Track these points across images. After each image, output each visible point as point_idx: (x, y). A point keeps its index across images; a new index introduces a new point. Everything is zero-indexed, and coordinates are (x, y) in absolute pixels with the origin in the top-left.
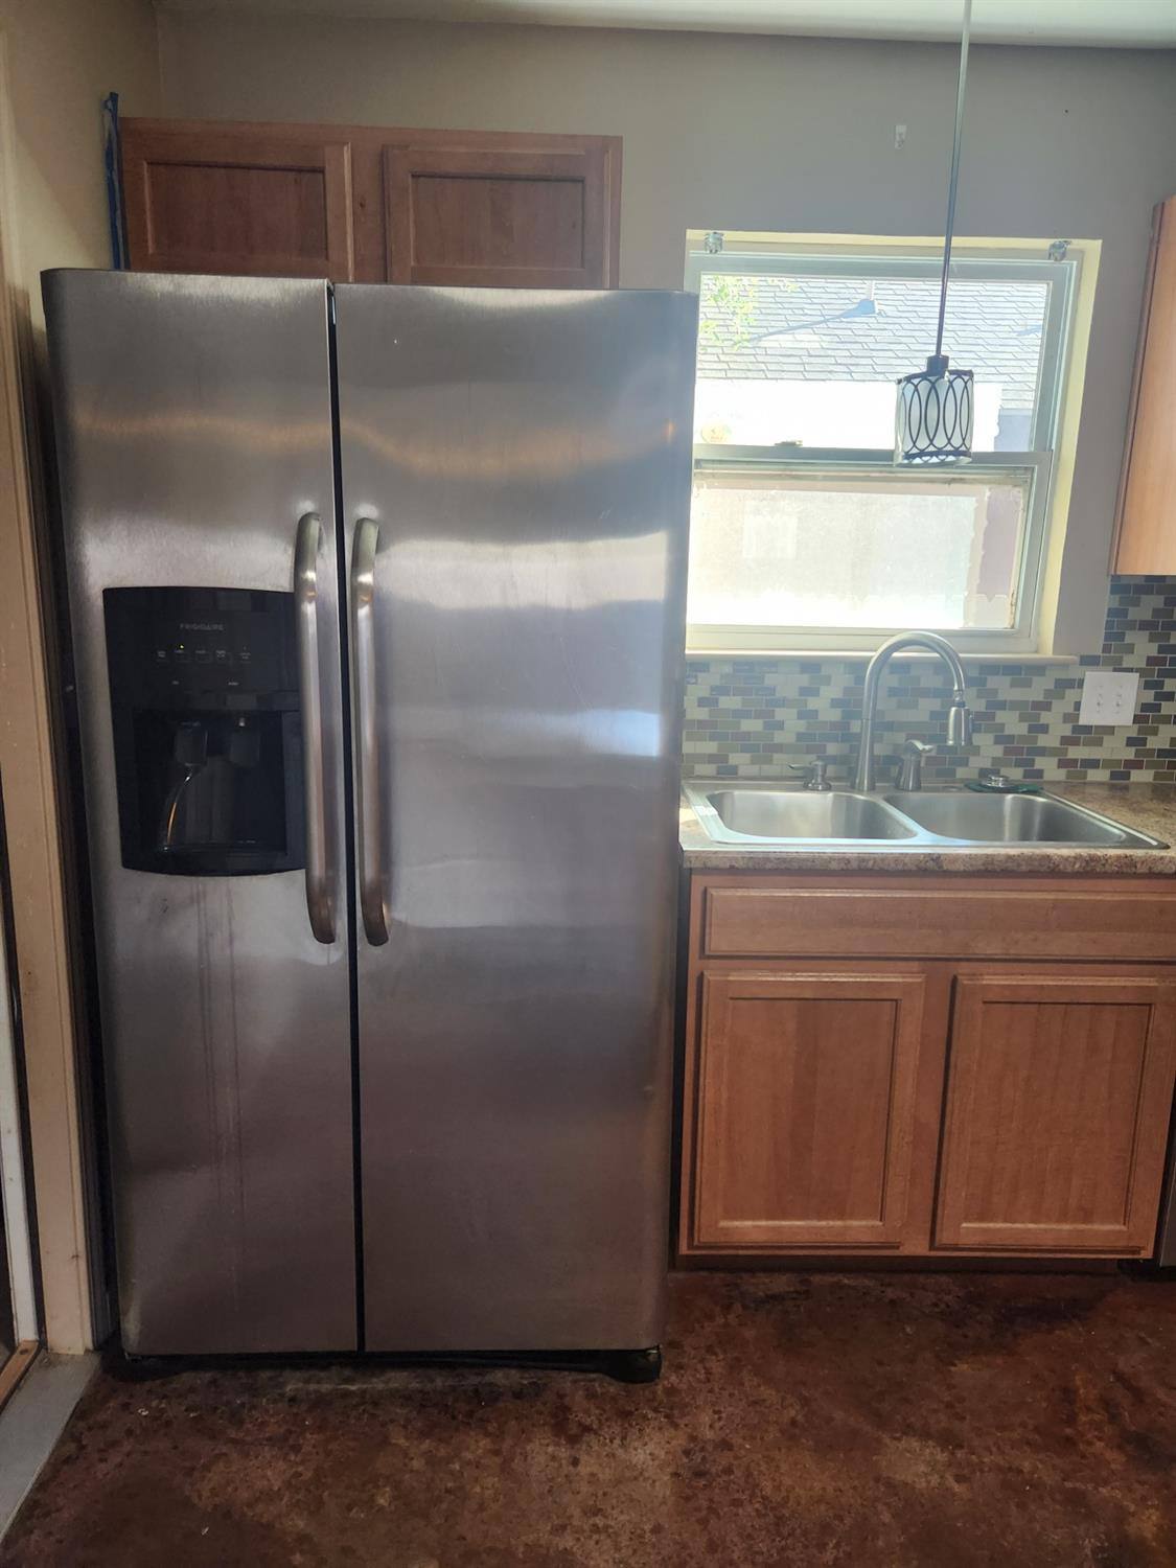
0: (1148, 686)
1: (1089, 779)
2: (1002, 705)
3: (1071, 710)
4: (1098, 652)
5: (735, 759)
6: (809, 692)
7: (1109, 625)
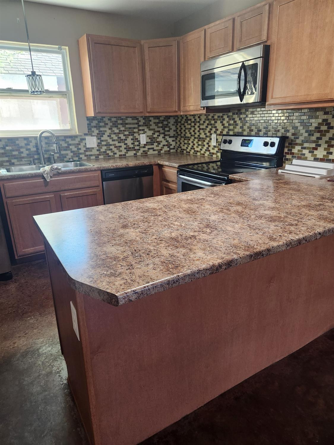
0: (98, 139)
1: (91, 158)
2: (70, 145)
3: (85, 145)
4: (87, 132)
5: (13, 161)
6: (27, 144)
7: (88, 127)
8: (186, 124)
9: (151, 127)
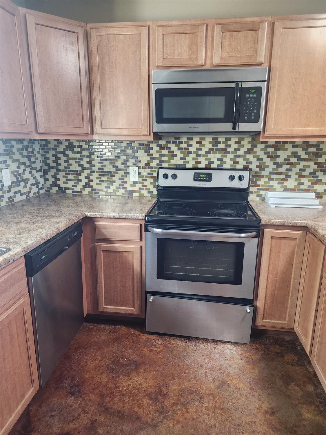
8: (68, 153)
9: (15, 157)
